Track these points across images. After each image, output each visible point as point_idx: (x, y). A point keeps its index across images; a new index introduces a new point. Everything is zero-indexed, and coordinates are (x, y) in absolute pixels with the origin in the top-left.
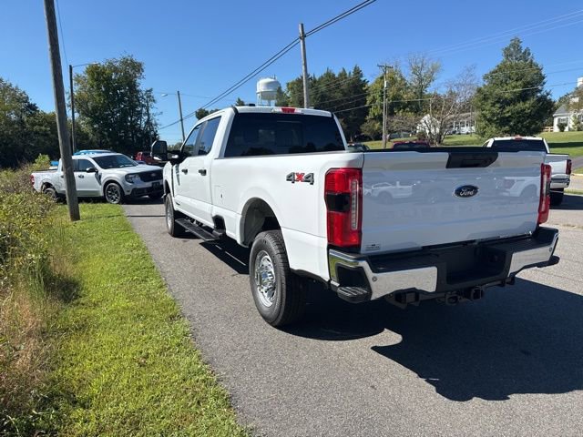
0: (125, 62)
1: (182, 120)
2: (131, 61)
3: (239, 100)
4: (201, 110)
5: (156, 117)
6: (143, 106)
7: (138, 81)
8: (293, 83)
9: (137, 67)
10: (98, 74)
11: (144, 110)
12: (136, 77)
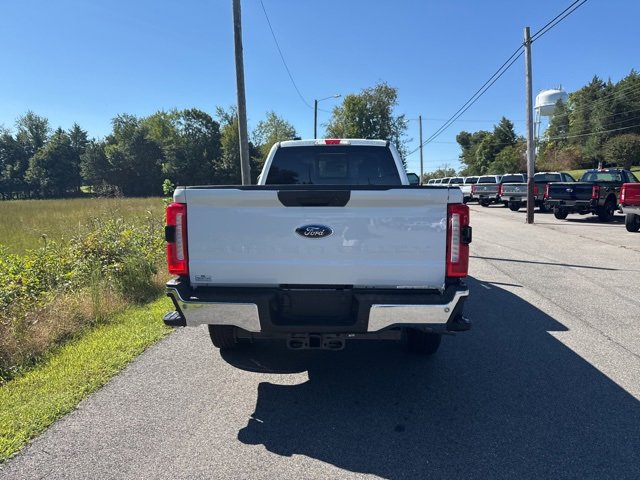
0: (379, 90)
1: (421, 147)
2: (386, 87)
3: (504, 119)
4: (462, 133)
5: (406, 145)
6: (394, 133)
7: (391, 107)
8: (578, 93)
9: (391, 94)
10: (354, 105)
11: (395, 138)
12: (389, 104)
